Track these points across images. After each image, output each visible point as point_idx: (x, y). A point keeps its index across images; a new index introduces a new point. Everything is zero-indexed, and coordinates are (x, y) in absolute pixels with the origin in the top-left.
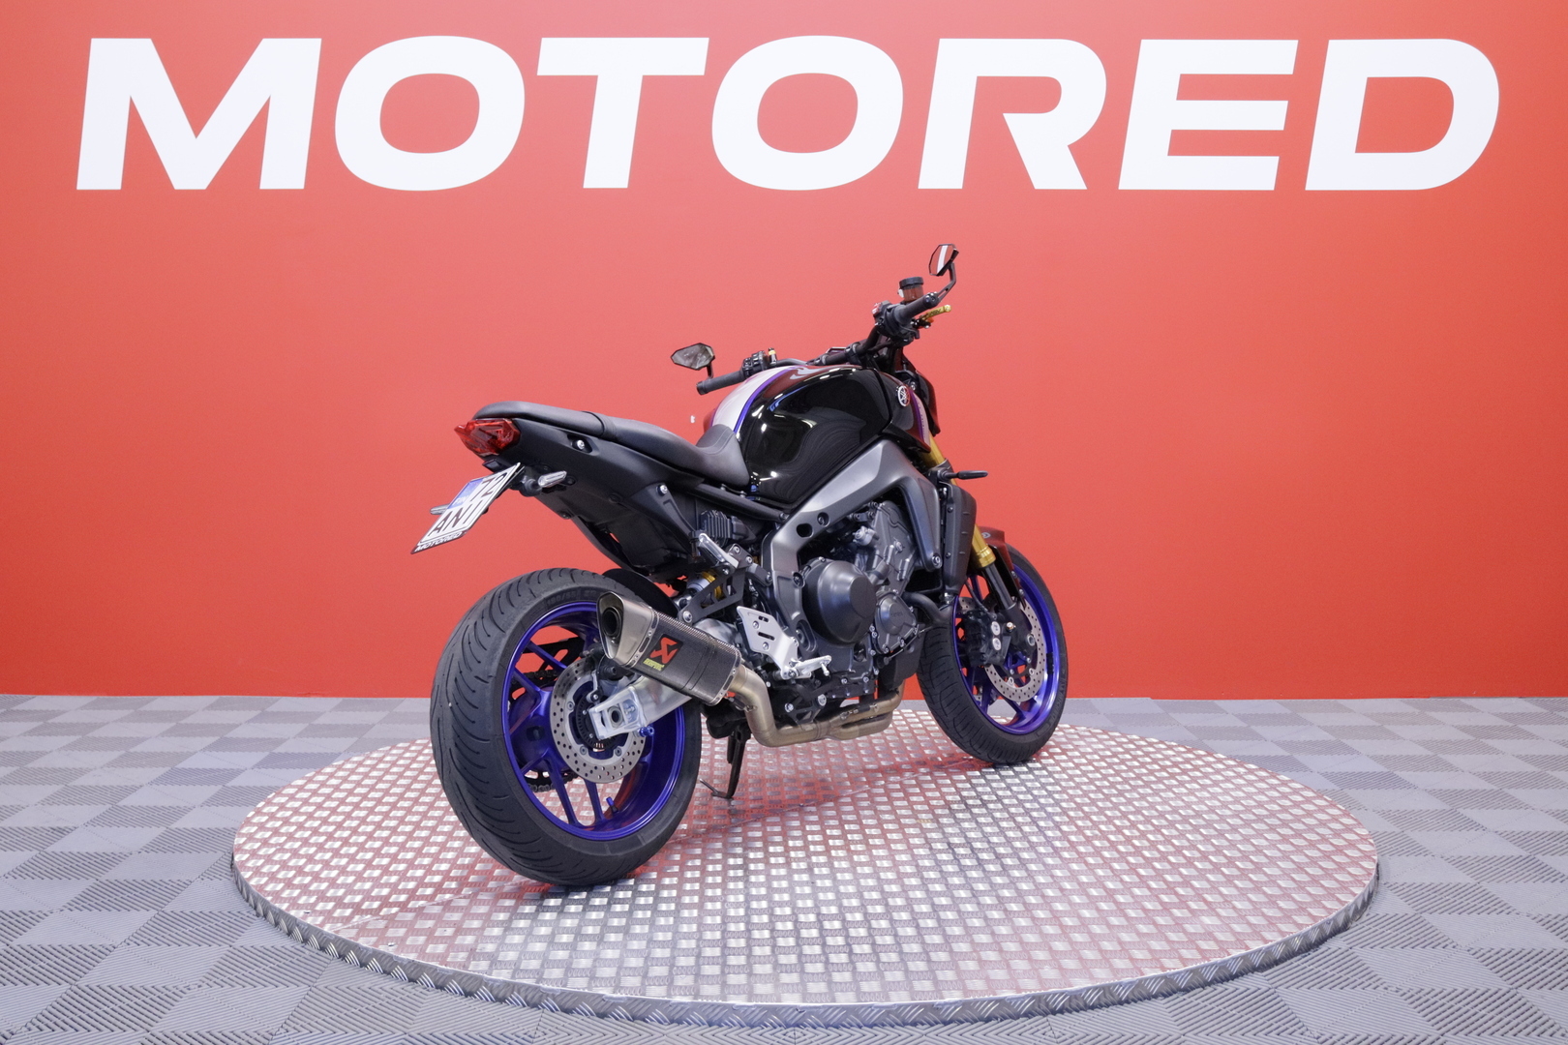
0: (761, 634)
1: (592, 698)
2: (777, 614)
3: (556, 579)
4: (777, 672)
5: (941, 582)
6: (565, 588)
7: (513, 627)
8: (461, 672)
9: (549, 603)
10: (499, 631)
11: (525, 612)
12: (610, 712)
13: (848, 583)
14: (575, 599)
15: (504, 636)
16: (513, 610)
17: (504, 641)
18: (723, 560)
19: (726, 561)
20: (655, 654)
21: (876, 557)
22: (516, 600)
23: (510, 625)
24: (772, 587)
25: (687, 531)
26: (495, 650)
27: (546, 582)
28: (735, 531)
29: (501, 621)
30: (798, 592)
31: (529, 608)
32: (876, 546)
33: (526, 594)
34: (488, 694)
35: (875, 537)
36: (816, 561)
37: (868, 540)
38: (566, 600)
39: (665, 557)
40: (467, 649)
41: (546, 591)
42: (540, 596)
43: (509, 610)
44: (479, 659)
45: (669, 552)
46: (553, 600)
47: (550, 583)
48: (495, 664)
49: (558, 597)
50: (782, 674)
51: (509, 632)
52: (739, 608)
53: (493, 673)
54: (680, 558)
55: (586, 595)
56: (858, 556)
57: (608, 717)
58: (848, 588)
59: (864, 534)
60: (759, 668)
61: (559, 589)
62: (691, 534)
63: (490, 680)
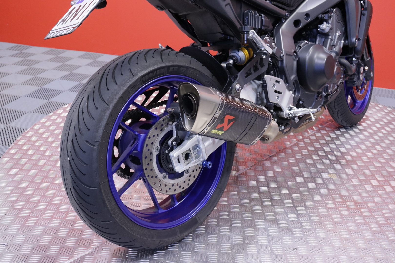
0: (276, 91)
1: (172, 144)
2: (283, 77)
3: (150, 60)
4: (282, 113)
5: (353, 52)
6: (156, 67)
7: (115, 101)
8: (76, 136)
9: (144, 79)
10: (104, 104)
11: (125, 88)
12: (184, 155)
13: (324, 59)
14: (163, 74)
15: (108, 109)
16: (116, 87)
17: (108, 113)
18: (263, 49)
19: (265, 50)
20: (219, 126)
21: (329, 40)
22: (119, 79)
23: (113, 99)
24: (282, 61)
25: (238, 26)
26: (101, 120)
27: (142, 62)
28: (264, 24)
29: (107, 95)
30: (295, 63)
31: (128, 85)
32: (330, 34)
33: (127, 74)
34: (95, 154)
35: (331, 29)
36: (303, 43)
37: (327, 30)
38: (157, 76)
39: (221, 38)
40: (81, 117)
41: (142, 70)
42: (137, 75)
43: (113, 87)
44: (89, 128)
45: (223, 35)
46: (147, 77)
47: (146, 64)
48: (101, 131)
49: (151, 74)
50: (284, 114)
51: (112, 105)
52: (265, 76)
53: (99, 139)
54: (230, 39)
55: (171, 71)
56: (318, 38)
57: (182, 158)
58: (324, 62)
59: (325, 26)
60: (272, 111)
61: (152, 69)
62: (241, 28)
63: (97, 144)
